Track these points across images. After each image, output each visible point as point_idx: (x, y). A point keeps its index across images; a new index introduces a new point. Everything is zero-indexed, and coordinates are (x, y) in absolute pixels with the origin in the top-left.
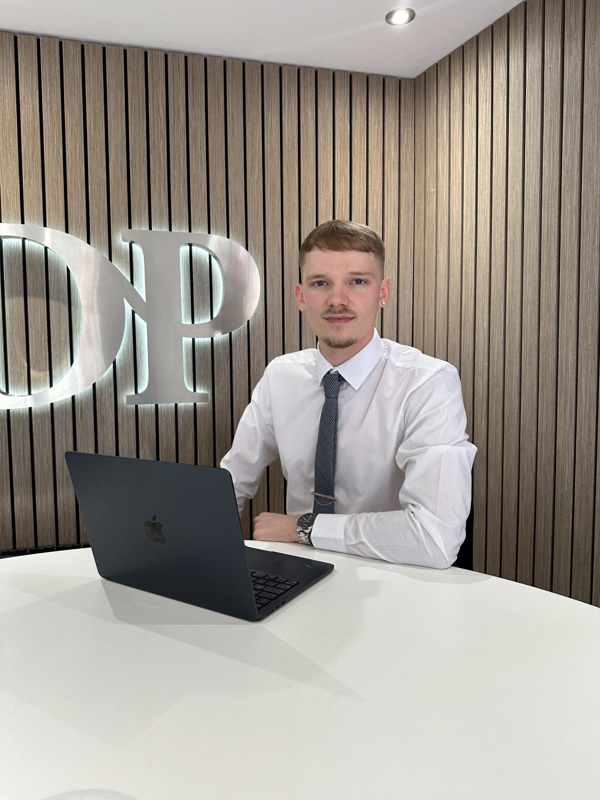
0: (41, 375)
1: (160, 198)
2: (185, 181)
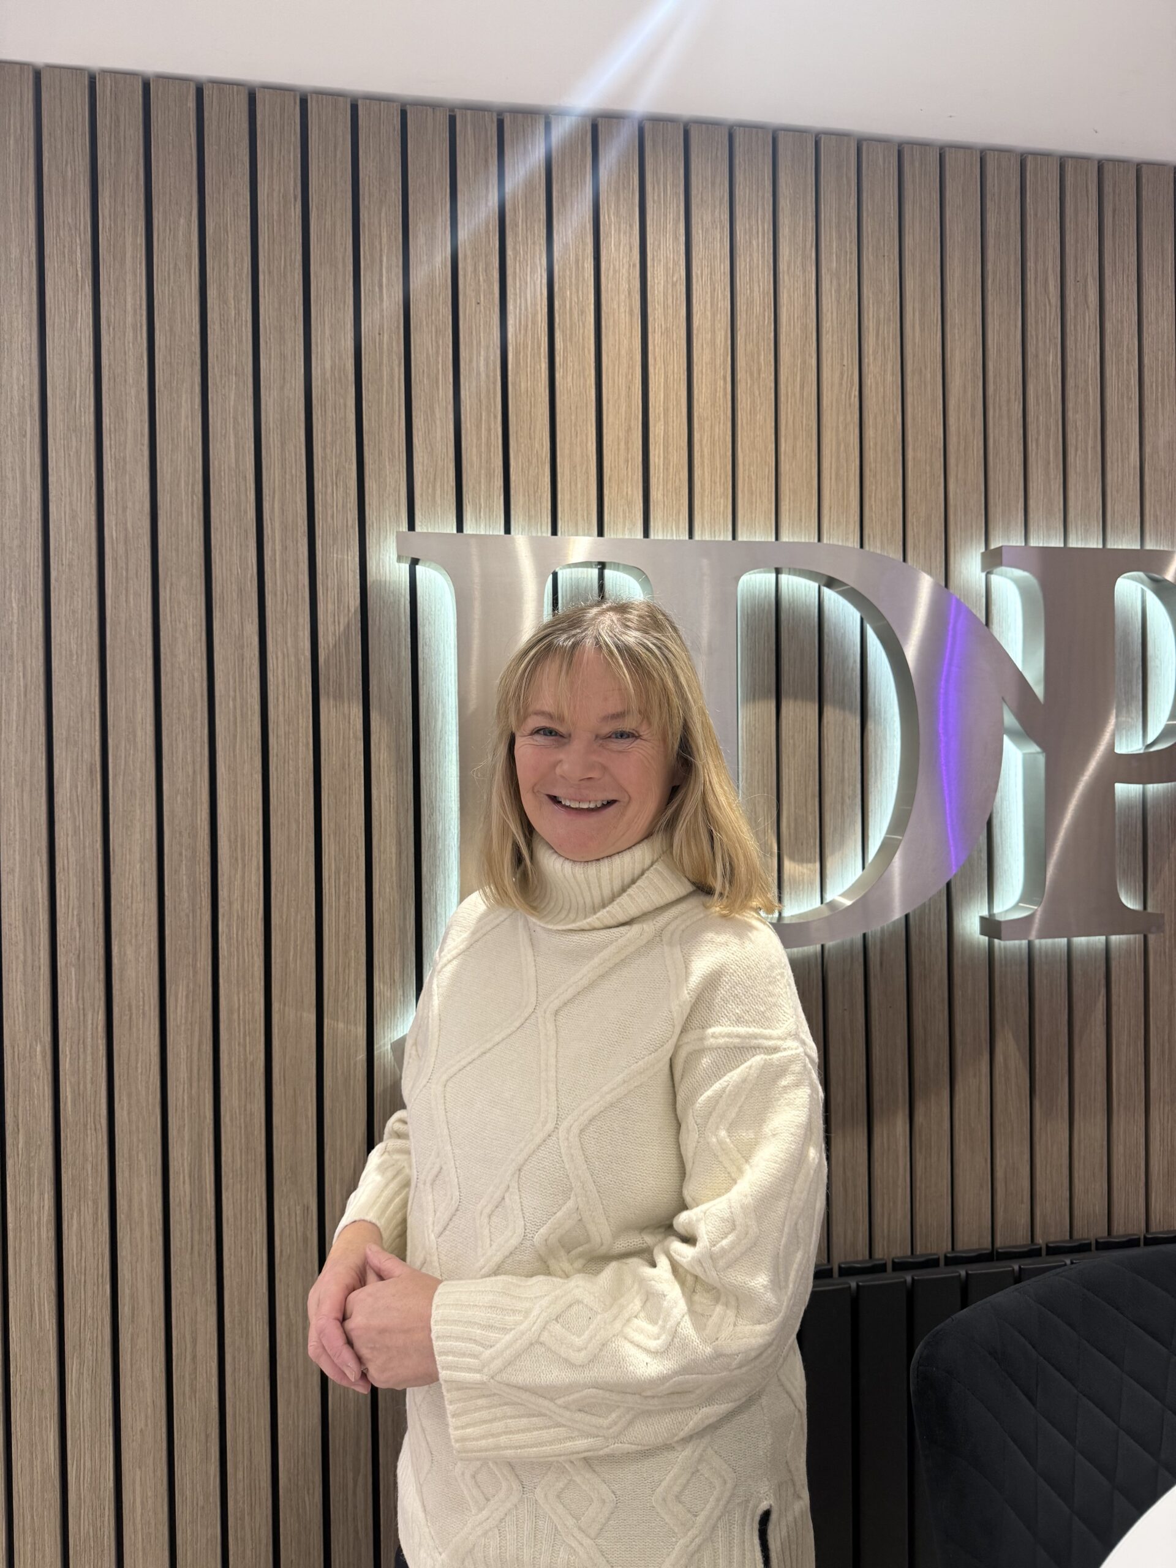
1: (1047, 474)
2: (1096, 436)
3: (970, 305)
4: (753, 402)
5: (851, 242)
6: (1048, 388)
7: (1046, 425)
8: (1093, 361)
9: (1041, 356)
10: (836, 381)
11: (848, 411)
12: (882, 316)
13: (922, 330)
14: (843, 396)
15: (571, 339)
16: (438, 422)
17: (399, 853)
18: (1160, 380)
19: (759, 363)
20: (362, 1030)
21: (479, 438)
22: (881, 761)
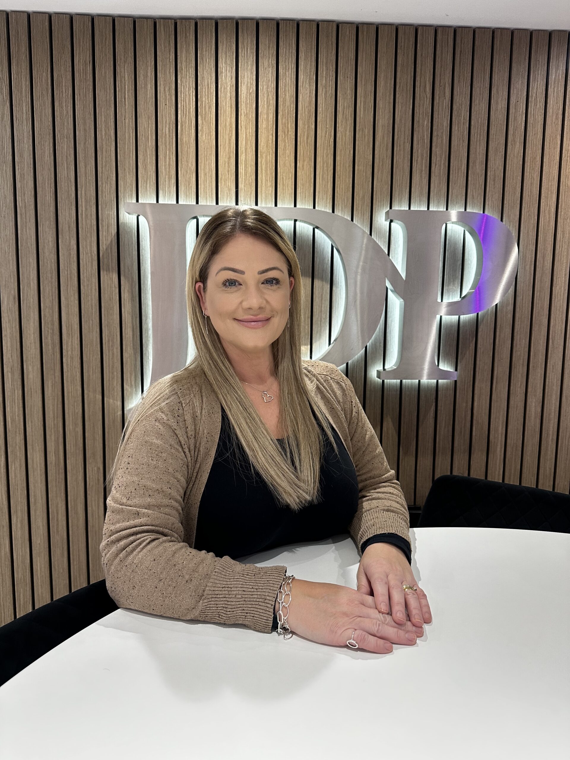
1: (421, 176)
2: (446, 159)
3: (388, 98)
4: (285, 145)
5: (332, 71)
6: (424, 136)
7: (422, 154)
8: (446, 123)
9: (421, 121)
10: (324, 135)
11: (328, 149)
12: (346, 105)
13: (364, 110)
14: (326, 142)
15: (205, 119)
16: (149, 156)
17: (133, 335)
18: (479, 132)
19: (288, 127)
20: (119, 403)
21: (165, 162)
22: (338, 304)
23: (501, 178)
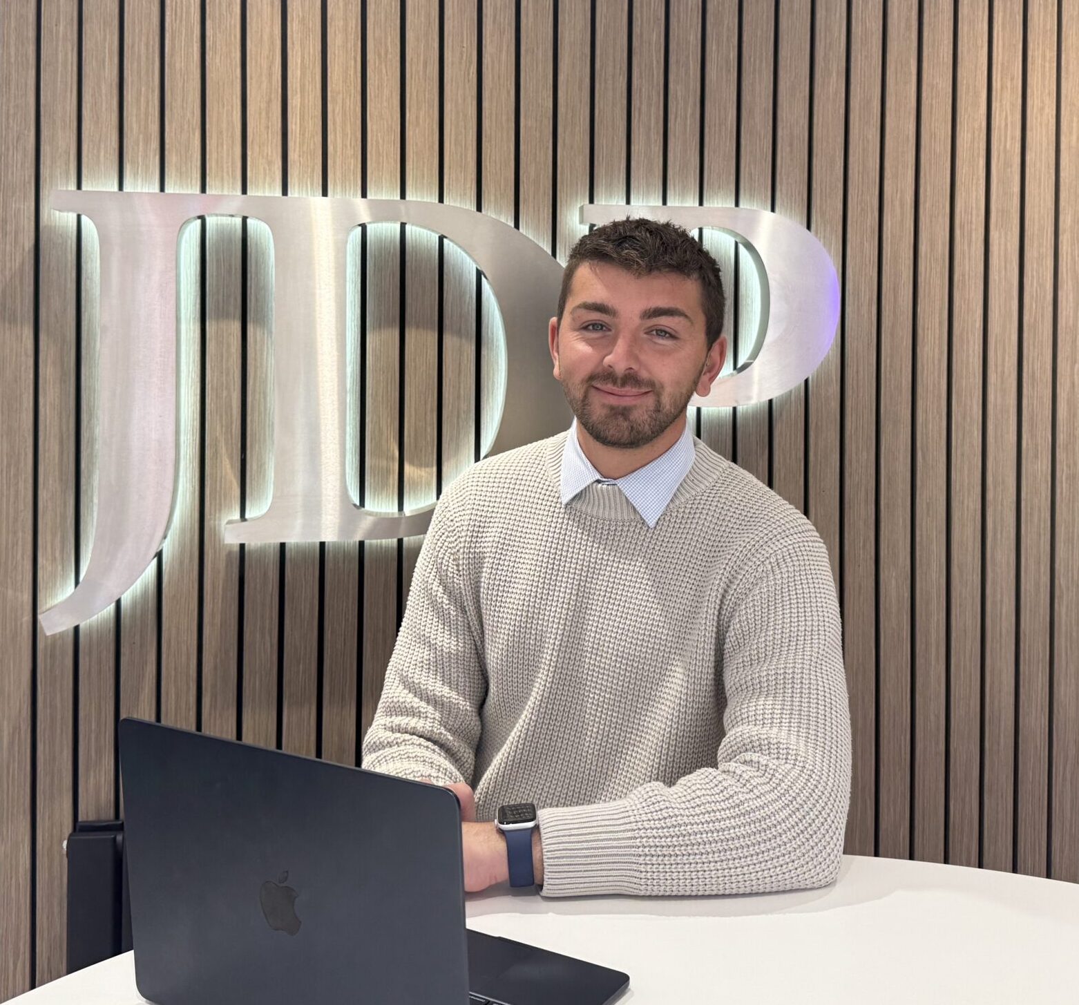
0: (423, 474)
1: (648, 138)
6: (652, 63)
7: (649, 96)
8: (695, 38)
14: (463, 72)
20: (27, 597)
21: (139, 109)
23: (804, 140)
